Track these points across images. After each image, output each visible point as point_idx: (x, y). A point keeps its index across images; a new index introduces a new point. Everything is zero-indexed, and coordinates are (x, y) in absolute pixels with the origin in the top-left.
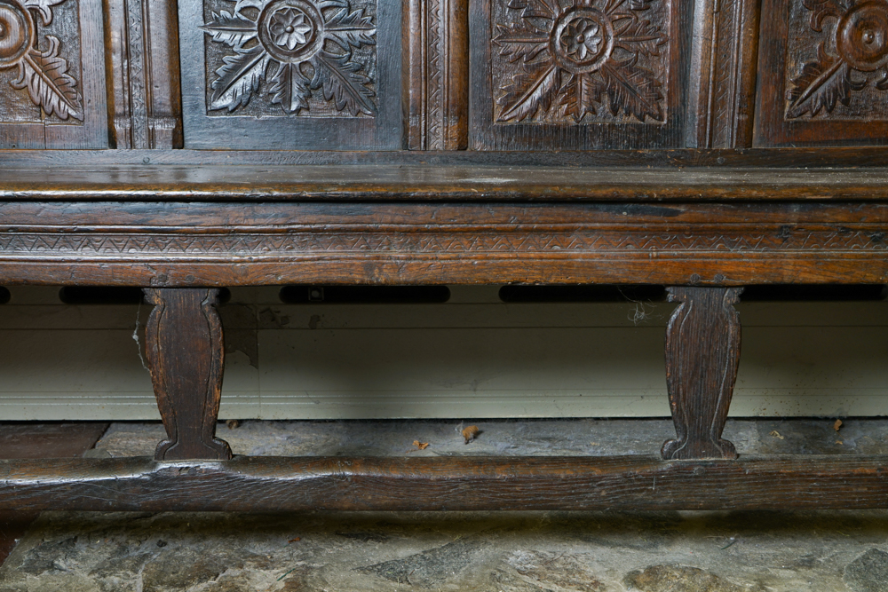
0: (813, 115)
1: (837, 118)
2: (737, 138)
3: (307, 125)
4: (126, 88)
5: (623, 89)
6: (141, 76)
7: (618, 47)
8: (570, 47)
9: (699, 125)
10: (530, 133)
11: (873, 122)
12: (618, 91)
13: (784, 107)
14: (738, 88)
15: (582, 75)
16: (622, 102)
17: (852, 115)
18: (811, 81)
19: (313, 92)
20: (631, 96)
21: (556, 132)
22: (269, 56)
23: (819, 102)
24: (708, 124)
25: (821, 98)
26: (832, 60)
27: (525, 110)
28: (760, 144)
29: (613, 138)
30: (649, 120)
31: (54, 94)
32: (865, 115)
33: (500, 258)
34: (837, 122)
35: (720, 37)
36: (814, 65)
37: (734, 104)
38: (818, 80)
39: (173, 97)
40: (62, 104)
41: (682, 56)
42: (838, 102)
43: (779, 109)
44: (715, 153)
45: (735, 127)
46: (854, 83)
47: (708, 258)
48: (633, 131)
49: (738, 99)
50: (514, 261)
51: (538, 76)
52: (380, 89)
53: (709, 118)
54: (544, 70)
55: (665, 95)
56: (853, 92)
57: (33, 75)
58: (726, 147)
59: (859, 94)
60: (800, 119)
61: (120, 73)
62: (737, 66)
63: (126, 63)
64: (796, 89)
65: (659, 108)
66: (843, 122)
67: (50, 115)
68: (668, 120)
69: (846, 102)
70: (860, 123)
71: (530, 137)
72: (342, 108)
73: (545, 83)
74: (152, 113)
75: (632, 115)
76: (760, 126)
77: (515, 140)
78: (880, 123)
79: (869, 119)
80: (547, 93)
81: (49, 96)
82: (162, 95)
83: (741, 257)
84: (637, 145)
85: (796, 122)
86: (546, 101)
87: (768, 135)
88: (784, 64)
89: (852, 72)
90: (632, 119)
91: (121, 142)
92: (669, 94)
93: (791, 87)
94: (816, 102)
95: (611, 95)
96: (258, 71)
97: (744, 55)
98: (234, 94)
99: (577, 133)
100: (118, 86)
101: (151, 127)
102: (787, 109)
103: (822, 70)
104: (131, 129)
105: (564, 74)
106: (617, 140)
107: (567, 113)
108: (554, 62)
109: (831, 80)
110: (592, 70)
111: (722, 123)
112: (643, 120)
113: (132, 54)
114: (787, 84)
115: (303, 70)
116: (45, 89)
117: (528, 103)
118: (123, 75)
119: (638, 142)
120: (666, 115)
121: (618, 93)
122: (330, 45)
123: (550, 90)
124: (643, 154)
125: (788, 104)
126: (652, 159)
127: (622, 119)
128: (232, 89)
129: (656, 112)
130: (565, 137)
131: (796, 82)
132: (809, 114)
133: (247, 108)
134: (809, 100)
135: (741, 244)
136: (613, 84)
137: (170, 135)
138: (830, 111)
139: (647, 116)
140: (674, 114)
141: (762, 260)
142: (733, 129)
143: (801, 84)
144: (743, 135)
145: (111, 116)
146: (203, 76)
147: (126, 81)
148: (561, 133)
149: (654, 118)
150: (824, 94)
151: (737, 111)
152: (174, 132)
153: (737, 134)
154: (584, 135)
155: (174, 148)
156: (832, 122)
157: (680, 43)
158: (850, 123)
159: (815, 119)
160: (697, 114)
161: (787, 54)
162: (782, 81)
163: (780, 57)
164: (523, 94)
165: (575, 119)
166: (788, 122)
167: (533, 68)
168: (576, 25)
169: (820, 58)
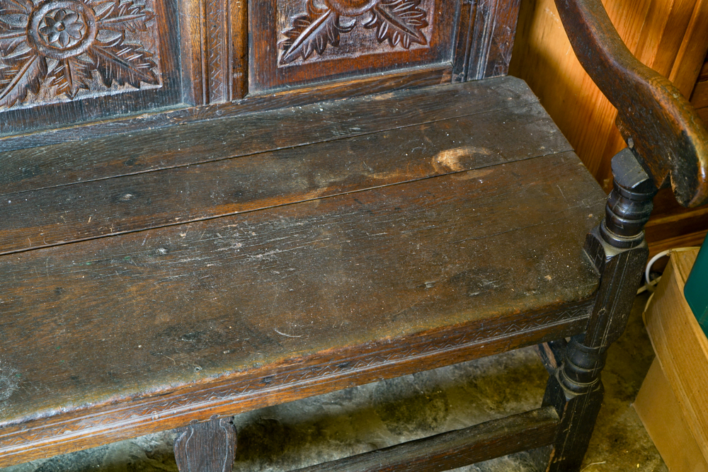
0: (305, 59)
1: (328, 58)
2: (233, 93)
5: (114, 64)
7: (102, 28)
8: (51, 36)
9: (195, 88)
10: (23, 115)
11: (361, 57)
12: (109, 67)
13: (276, 57)
14: (231, 52)
15: (68, 58)
16: (115, 77)
17: (342, 53)
18: (302, 31)
20: (123, 69)
21: (51, 110)
23: (309, 49)
24: (204, 85)
25: (312, 44)
26: (321, 11)
27: (13, 98)
28: (256, 89)
29: (111, 106)
30: (145, 86)
32: (355, 51)
33: (17, 451)
34: (328, 61)
35: (207, 12)
36: (304, 18)
37: (228, 67)
38: (308, 30)
41: (171, 29)
42: (328, 45)
43: (272, 58)
44: (214, 108)
45: (230, 84)
46: (343, 28)
47: (204, 408)
48: (130, 98)
49: (231, 61)
50: (31, 449)
51: (20, 67)
53: (204, 80)
54: (26, 61)
55: (157, 62)
56: (342, 35)
58: (223, 101)
59: (347, 35)
60: (292, 64)
62: (228, 35)
64: (287, 41)
65: (153, 75)
66: (333, 61)
68: (164, 84)
69: (336, 44)
70: (349, 59)
71: (24, 119)
73: (30, 70)
75: (127, 84)
76: (256, 75)
77: (9, 124)
78: (367, 57)
79: (357, 54)
80: (34, 80)
83: (232, 401)
84: (136, 107)
85: (289, 67)
86: (35, 86)
87: (263, 81)
88: (274, 20)
89: (341, 18)
90: (128, 88)
92: (161, 61)
93: (283, 39)
94: (307, 48)
95: (102, 71)
97: (234, 25)
99: (72, 108)
102: (279, 59)
103: (312, 21)
105: (48, 60)
106: (114, 107)
107: (59, 92)
108: (36, 52)
109: (321, 27)
110: (78, 53)
111: (216, 83)
112: (139, 87)
114: (278, 36)
117: (16, 90)
119: (135, 106)
120: (160, 80)
121: (109, 69)
123: (37, 77)
124: (143, 120)
125: (281, 52)
126: (152, 122)
127: (117, 90)
129: (152, 78)
130: (60, 112)
131: (287, 34)
132: (301, 58)
134: (300, 47)
135: (230, 393)
136: (103, 62)
138: (321, 53)
139: (142, 83)
140: (169, 78)
141: (250, 399)
142: (228, 86)
143: (291, 36)
144: (239, 89)
148: (56, 111)
149: (149, 82)
150: (314, 40)
151: (231, 71)
153: (233, 90)
154: (81, 108)
156: (323, 62)
157: (168, 18)
158: (340, 61)
159: (306, 62)
160: (192, 79)
161: (277, 11)
162: (274, 35)
163: (270, 16)
164: (8, 84)
165: (69, 97)
166: (282, 68)
167: (14, 61)
168: (53, 15)
169: (309, 12)
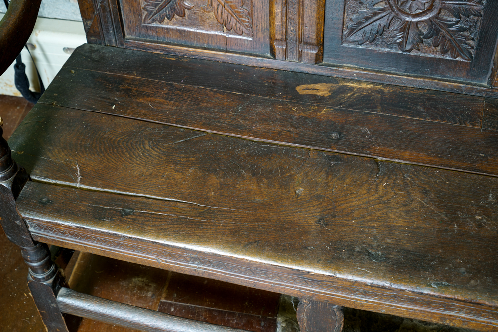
3: (416, 59)
4: (284, 25)
6: (296, 17)
19: (424, 40)
22: (393, 14)
31: (232, 18)
39: (318, 35)
40: (238, 25)
52: (478, 45)
57: (218, 5)
61: (280, 15)
63: (285, 9)
67: (229, 31)
72: (444, 52)
74: (301, 41)
81: (229, 19)
82: (310, 32)
91: (279, 55)
96: (384, 22)
98: (364, 34)
100: (278, 22)
101: (300, 50)
104: (286, 49)
113: (290, 3)
115: (419, 26)
116: (226, 15)
118: (282, 16)
122: (443, 12)
128: (363, 30)
133: (373, 43)
137: (314, 57)
145: (272, 39)
146: (342, 21)
147: (284, 21)
152: (317, 54)
155: (316, 63)
